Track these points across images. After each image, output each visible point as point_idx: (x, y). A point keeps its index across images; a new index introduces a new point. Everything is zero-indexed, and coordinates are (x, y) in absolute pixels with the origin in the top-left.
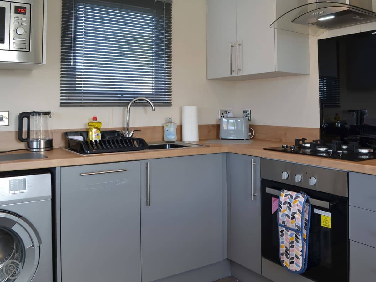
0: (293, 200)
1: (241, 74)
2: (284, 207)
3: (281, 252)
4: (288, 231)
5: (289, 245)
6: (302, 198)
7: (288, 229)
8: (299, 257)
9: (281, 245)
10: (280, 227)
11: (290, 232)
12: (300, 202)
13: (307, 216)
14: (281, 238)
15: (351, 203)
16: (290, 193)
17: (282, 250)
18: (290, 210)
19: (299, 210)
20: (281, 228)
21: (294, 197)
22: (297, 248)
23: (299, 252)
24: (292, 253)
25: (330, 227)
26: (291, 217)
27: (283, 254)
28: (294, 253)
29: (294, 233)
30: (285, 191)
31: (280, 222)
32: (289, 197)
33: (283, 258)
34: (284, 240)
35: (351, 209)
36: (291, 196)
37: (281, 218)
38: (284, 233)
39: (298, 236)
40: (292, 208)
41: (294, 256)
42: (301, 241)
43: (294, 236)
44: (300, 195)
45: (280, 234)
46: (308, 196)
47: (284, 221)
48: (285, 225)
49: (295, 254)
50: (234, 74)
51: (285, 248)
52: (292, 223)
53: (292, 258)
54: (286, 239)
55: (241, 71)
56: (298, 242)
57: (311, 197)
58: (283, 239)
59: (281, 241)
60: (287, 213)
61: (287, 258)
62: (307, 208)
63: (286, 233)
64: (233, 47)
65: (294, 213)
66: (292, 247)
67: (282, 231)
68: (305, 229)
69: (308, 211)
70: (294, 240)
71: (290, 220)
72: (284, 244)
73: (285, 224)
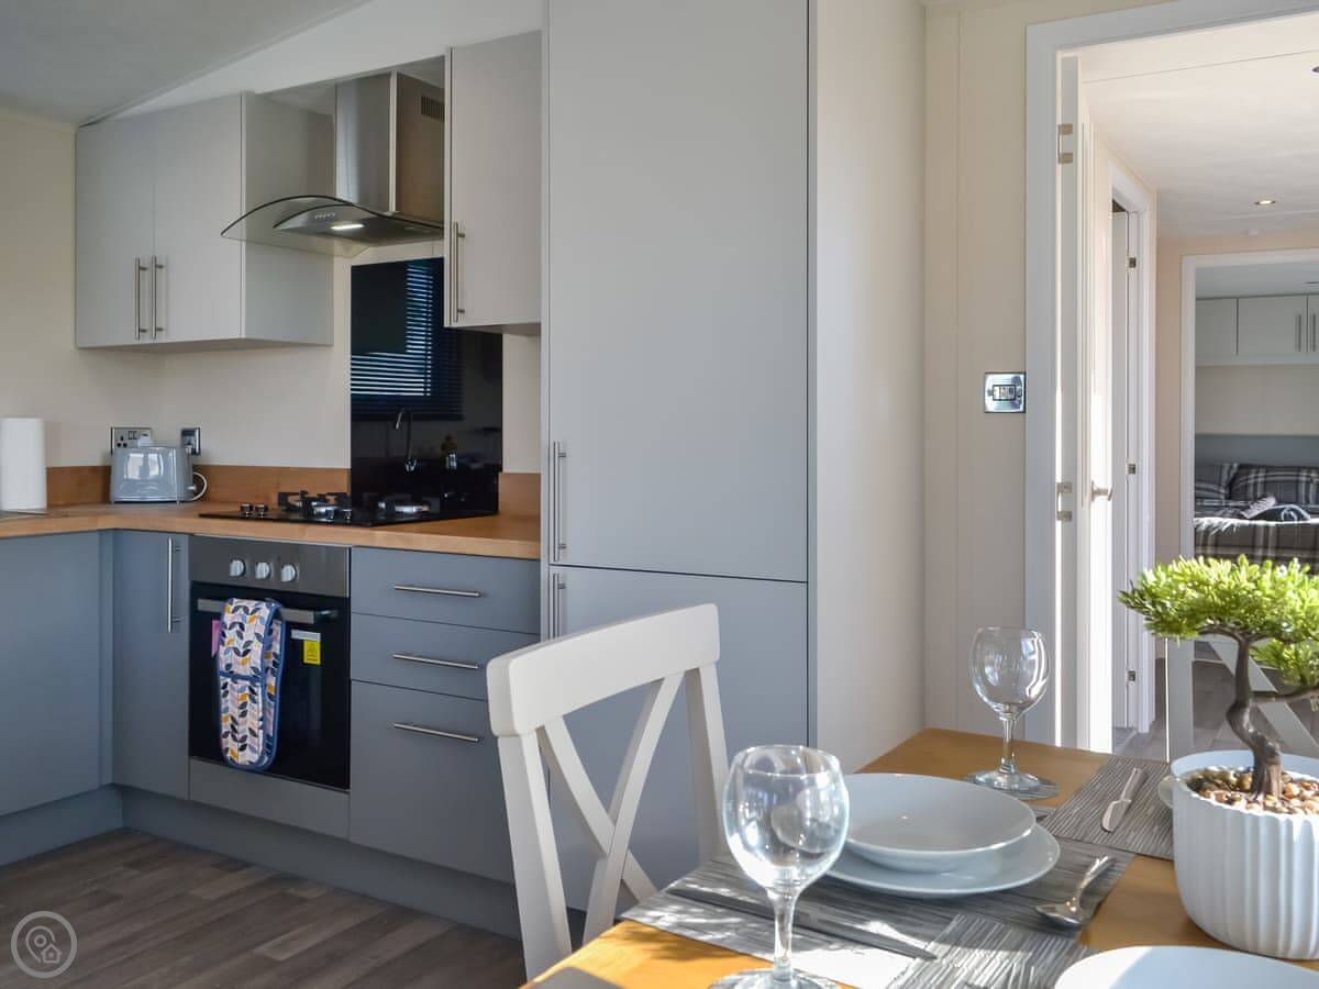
0: (248, 617)
1: (162, 339)
2: (230, 634)
3: (224, 730)
4: (236, 683)
5: (236, 712)
6: (265, 611)
7: (235, 677)
8: (256, 731)
9: (223, 715)
10: (222, 677)
11: (241, 683)
12: (261, 618)
13: (277, 648)
14: (223, 700)
15: (354, 608)
16: (245, 603)
17: (225, 727)
18: (242, 638)
19: (258, 636)
20: (223, 680)
21: (251, 610)
22: (253, 716)
23: (256, 722)
24: (243, 729)
25: (318, 662)
26: (242, 651)
27: (226, 735)
28: (249, 725)
29: (248, 683)
30: (235, 600)
31: (222, 667)
32: (241, 611)
33: (227, 743)
34: (229, 704)
35: (354, 618)
36: (246, 609)
37: (225, 657)
38: (228, 688)
39: (256, 689)
40: (244, 634)
41: (248, 733)
42: (259, 698)
43: (247, 691)
44: (263, 605)
45: (222, 691)
46: (279, 605)
47: (229, 662)
48: (232, 672)
49: (250, 729)
50: (147, 340)
51: (230, 721)
52: (243, 664)
53: (245, 738)
54: (233, 702)
55: (164, 332)
56: (254, 701)
57: (287, 605)
58: (226, 701)
59: (223, 707)
60: (236, 646)
61: (235, 739)
62: (278, 629)
63: (233, 688)
64: (144, 269)
65: (249, 643)
66: (243, 715)
67: (226, 685)
68: (273, 673)
69: (279, 637)
70: (248, 699)
71: (240, 659)
72: (230, 712)
73: (232, 669)
